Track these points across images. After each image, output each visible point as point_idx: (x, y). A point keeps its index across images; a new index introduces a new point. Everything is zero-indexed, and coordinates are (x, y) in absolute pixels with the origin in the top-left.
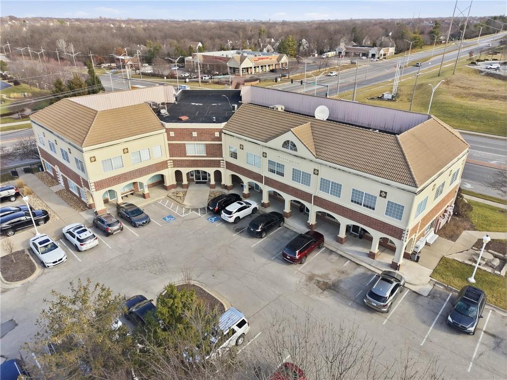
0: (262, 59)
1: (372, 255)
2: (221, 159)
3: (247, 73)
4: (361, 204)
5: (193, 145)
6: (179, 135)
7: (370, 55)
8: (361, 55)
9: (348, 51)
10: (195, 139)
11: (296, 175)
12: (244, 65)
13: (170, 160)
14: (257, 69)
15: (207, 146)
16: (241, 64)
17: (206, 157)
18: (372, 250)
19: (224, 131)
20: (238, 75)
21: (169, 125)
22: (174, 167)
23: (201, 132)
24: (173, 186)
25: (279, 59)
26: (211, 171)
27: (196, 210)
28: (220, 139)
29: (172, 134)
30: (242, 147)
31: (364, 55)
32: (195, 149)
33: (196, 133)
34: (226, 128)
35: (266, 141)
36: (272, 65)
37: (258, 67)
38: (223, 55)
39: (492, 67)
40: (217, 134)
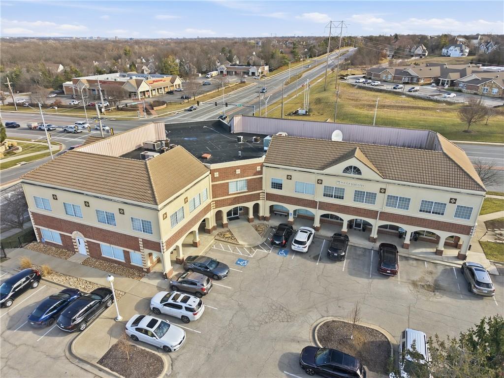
0: (157, 81)
1: (439, 253)
2: (261, 191)
3: (143, 97)
4: (430, 212)
5: (235, 183)
6: (224, 174)
7: (250, 74)
8: (242, 73)
9: (229, 70)
10: (239, 176)
11: (359, 195)
12: (141, 89)
13: (213, 201)
14: (153, 91)
15: (249, 181)
16: (138, 88)
17: (247, 192)
18: (439, 249)
19: (265, 164)
20: (136, 100)
21: (213, 166)
22: (216, 208)
23: (244, 168)
24: (214, 228)
25: (172, 81)
26: (250, 205)
27: (258, 247)
28: (261, 173)
29: (216, 175)
30: (289, 177)
31: (244, 73)
32: (237, 186)
33: (239, 170)
34: (266, 161)
35: (323, 168)
36: (167, 87)
37: (154, 90)
38: (108, 79)
39: (360, 81)
40: (259, 168)
